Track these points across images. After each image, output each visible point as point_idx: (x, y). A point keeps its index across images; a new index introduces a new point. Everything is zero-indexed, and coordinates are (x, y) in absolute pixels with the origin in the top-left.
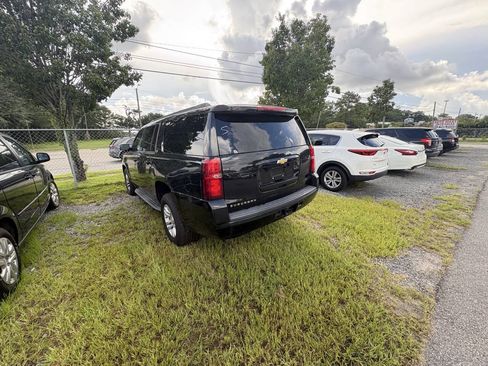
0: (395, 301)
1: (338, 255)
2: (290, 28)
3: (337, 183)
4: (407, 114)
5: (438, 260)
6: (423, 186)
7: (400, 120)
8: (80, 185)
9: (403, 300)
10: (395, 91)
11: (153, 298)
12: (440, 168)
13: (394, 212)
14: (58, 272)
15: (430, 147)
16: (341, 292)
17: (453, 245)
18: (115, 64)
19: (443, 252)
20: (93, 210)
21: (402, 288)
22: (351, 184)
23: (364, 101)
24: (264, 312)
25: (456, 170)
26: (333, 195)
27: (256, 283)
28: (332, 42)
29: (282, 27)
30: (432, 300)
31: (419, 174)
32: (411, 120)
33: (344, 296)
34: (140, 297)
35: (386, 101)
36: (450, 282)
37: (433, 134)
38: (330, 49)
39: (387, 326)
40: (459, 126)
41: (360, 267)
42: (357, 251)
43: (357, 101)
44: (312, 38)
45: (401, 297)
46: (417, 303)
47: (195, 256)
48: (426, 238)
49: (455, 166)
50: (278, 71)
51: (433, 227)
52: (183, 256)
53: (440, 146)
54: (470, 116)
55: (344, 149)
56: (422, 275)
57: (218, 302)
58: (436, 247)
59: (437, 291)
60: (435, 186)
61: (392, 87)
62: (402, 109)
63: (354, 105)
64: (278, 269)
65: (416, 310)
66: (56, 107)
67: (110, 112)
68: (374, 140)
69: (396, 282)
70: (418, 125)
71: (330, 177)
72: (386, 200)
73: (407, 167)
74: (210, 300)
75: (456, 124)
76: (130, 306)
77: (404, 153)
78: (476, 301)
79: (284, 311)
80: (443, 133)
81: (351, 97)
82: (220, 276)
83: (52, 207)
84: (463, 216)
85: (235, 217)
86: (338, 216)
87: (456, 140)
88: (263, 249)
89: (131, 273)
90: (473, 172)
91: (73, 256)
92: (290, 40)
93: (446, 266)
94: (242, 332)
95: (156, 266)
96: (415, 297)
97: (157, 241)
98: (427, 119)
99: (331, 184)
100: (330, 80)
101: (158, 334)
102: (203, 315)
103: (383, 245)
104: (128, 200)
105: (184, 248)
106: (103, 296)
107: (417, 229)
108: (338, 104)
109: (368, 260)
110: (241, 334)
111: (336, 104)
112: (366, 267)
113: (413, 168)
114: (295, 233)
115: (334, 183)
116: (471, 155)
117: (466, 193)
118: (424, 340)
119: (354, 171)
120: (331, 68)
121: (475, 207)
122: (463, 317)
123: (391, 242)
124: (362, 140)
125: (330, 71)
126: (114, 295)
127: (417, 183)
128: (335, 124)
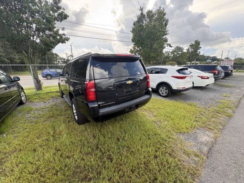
0: (185, 157)
1: (159, 132)
2: (146, 14)
3: (166, 93)
4: (208, 58)
5: (212, 135)
6: (211, 95)
7: (204, 61)
8: (38, 92)
9: (189, 157)
10: (201, 46)
11: (59, 152)
12: (222, 86)
13: (193, 109)
14: (16, 137)
15: (217, 75)
16: (156, 151)
17: (221, 127)
18: (57, 33)
19: (215, 131)
20: (42, 105)
21: (189, 150)
22: (173, 94)
23: (185, 51)
24: (114, 161)
25: (230, 87)
26: (163, 99)
27: (113, 145)
28: (167, 21)
29: (142, 14)
30: (205, 158)
31: (210, 89)
32: (210, 61)
33: (158, 153)
34: (53, 151)
35: (196, 51)
36: (217, 147)
37: (219, 68)
38: (166, 25)
39: (178, 171)
40: (234, 64)
41: (169, 138)
42: (170, 129)
43: (182, 51)
44: (157, 19)
45: (188, 155)
46: (197, 159)
47: (86, 130)
48: (208, 123)
49: (230, 85)
50: (140, 36)
51: (213, 117)
52: (80, 130)
53: (223, 74)
54: (241, 59)
55: (170, 75)
56: (202, 143)
57: (92, 155)
58: (212, 128)
59: (209, 152)
60: (217, 95)
61: (199, 44)
62: (206, 55)
63: (180, 53)
64: (126, 139)
65: (195, 163)
66: (27, 54)
67: (59, 56)
68: (186, 71)
69: (187, 147)
70: (213, 63)
71: (163, 90)
72: (191, 102)
73: (204, 85)
74: (87, 154)
75: (233, 63)
76: (47, 156)
77: (202, 78)
78: (228, 159)
79: (124, 161)
80: (225, 68)
81: (179, 49)
82: (95, 142)
83: (21, 103)
84: (230, 111)
85: (102, 111)
86: (163, 110)
87: (232, 71)
88: (121, 127)
89: (51, 138)
90: (239, 88)
91: (26, 129)
92: (146, 20)
93: (215, 139)
94: (100, 172)
95: (65, 135)
96: (196, 156)
97: (69, 122)
98: (218, 60)
99: (163, 94)
100: (166, 41)
101: (57, 171)
102: (82, 162)
103: (183, 127)
104: (60, 100)
105: (81, 126)
106: (35, 150)
107: (204, 118)
108: (172, 53)
109: (175, 134)
110: (100, 173)
111: (171, 53)
112: (172, 138)
113: (207, 86)
114: (139, 119)
115: (164, 93)
116: (239, 79)
117: (233, 99)
118: (196, 180)
119: (174, 87)
120: (167, 34)
121: (237, 107)
122: (220, 167)
123: (188, 125)
124: (179, 71)
125: (166, 36)
126: (40, 150)
127: (208, 94)
128: (171, 62)
